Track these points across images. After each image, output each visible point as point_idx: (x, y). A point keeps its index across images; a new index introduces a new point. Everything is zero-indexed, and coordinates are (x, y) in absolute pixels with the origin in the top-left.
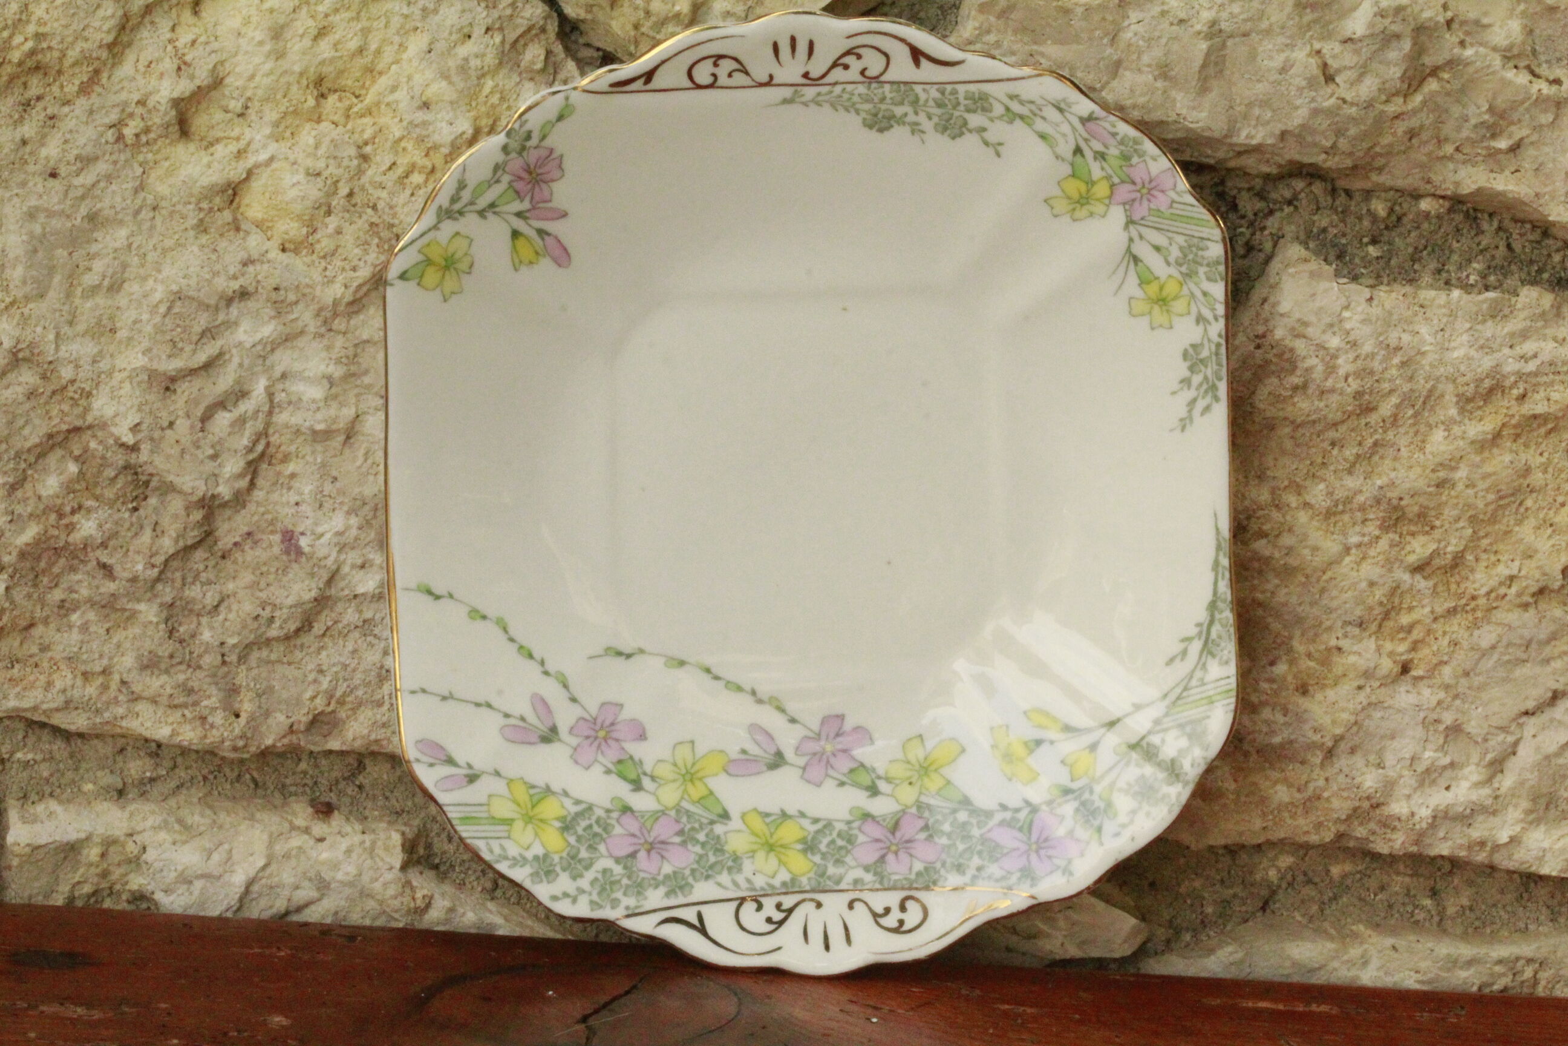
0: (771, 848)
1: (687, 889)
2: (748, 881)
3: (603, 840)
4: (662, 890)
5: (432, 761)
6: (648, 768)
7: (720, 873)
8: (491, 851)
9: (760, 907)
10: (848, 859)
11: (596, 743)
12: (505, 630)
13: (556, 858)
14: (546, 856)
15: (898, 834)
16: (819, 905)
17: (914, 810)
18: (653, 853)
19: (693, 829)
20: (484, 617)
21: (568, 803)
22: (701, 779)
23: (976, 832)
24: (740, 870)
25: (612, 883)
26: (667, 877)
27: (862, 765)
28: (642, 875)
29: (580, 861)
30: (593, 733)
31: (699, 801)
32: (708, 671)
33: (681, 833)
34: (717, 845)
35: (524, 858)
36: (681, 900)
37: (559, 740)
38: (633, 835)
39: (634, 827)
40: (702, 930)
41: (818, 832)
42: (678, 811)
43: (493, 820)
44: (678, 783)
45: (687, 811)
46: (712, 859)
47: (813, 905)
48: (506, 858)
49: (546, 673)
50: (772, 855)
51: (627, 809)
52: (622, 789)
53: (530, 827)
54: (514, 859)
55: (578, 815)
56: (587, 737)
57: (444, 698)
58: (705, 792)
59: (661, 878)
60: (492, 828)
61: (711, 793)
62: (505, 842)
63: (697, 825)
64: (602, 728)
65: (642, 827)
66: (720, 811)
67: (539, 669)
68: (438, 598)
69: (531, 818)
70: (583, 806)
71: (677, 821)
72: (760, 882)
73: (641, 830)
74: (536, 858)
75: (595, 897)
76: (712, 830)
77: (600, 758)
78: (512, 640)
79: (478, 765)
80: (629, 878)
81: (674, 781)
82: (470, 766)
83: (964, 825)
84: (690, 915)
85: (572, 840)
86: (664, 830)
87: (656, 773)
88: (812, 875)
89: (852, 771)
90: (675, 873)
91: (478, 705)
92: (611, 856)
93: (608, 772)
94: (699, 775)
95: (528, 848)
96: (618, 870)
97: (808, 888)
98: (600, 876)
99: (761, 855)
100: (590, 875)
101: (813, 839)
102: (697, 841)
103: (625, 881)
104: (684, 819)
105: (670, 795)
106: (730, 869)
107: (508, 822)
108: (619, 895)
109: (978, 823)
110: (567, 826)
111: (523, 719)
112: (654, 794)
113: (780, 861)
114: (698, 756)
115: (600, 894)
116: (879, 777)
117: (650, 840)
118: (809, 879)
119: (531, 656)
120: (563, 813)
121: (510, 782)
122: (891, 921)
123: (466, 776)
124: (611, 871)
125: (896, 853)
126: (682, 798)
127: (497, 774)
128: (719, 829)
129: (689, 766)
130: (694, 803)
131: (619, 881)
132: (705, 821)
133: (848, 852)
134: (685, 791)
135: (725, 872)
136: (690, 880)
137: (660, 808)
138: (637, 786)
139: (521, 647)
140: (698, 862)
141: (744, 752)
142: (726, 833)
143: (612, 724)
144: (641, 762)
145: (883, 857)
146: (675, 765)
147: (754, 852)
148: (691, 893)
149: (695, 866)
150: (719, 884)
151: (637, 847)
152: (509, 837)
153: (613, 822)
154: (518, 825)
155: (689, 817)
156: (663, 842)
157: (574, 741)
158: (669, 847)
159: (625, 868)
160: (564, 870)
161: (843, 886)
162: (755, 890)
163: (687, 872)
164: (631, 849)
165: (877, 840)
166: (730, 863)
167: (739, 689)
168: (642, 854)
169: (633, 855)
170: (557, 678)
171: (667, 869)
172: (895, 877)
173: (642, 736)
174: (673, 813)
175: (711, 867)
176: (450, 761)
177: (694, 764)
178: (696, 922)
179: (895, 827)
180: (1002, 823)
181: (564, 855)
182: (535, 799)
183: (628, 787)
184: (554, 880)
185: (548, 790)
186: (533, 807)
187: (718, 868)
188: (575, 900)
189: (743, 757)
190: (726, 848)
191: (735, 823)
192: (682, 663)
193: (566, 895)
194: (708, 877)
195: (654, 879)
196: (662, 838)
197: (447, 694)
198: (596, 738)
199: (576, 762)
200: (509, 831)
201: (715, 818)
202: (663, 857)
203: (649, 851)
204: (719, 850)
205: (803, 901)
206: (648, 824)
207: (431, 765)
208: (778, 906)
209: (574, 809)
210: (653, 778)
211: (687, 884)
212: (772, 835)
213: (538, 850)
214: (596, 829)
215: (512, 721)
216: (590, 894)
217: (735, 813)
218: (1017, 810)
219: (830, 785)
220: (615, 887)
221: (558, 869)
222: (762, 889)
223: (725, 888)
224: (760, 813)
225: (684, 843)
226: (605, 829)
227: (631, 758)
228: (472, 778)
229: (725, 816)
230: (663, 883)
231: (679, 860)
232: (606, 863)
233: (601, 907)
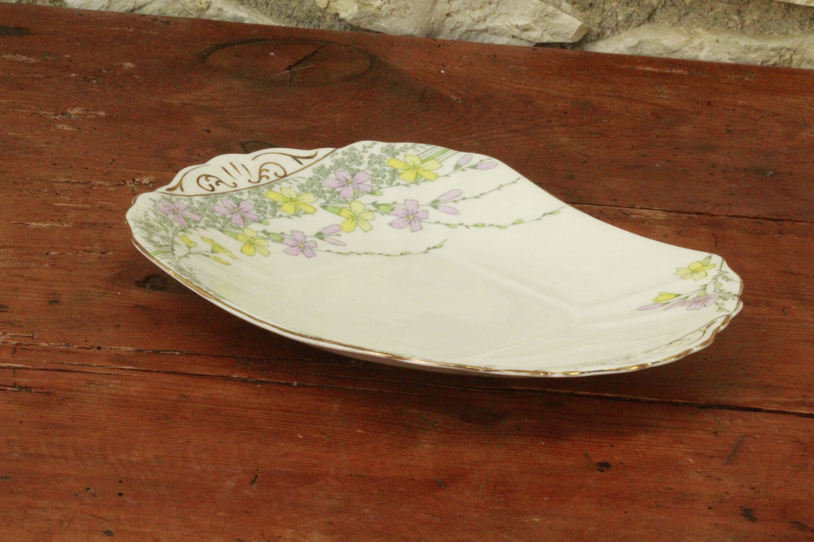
0: (291, 200)
1: (316, 171)
2: (290, 183)
3: (373, 176)
4: (327, 166)
5: (482, 162)
6: (376, 214)
7: (306, 183)
8: (421, 147)
9: (276, 174)
10: (253, 203)
11: (410, 212)
12: (499, 227)
13: (388, 158)
14: (394, 156)
15: (239, 216)
16: (250, 181)
17: (242, 227)
18: (345, 180)
19: (335, 197)
20: (514, 224)
21: (402, 182)
22: (348, 219)
23: (206, 218)
24: (298, 186)
25: (353, 160)
26: (330, 173)
27: (281, 242)
28: (342, 169)
29: (376, 163)
30: (416, 215)
31: (341, 210)
32: (388, 255)
33: (339, 193)
34: (319, 194)
35: (403, 151)
36: (315, 166)
37: (429, 205)
38: (360, 184)
39: (362, 187)
40: (295, 158)
41: (276, 211)
42: (347, 201)
43: (432, 158)
44: (357, 214)
45: (343, 203)
46: (314, 187)
47: (252, 180)
48: (412, 148)
49: (461, 224)
50: (289, 197)
51: (372, 193)
52: (380, 200)
53: (412, 165)
54: (407, 149)
55: (393, 179)
56: (417, 213)
57: (501, 186)
58: (341, 214)
59: (332, 171)
60: (429, 155)
61: (338, 214)
62: (418, 153)
63: (334, 199)
64: (413, 219)
65: (359, 189)
66: (328, 208)
67: (466, 224)
68: (544, 215)
69: (414, 168)
70: (395, 183)
71: (344, 197)
72: (285, 185)
73: (358, 187)
74: (398, 154)
75: (356, 152)
76: (325, 199)
77: (404, 207)
78: (491, 225)
79: (459, 173)
80: (347, 166)
81: (360, 214)
82: (463, 170)
83: (214, 222)
84: (306, 162)
85: (387, 168)
86: (348, 192)
87: (371, 213)
88: (264, 193)
89: (283, 239)
90: (327, 176)
91: (482, 194)
92: (363, 171)
93: (395, 203)
94: (351, 220)
95: (405, 156)
96: (355, 167)
97: (261, 187)
98: (361, 161)
99: (294, 196)
100: (366, 159)
101: (275, 208)
102: (328, 192)
103: (348, 164)
104: (342, 199)
105: (357, 207)
106: (303, 186)
107: (423, 162)
108: (346, 157)
109: (209, 222)
110: (395, 173)
111: (455, 202)
112: (365, 205)
113: (282, 195)
114: (358, 228)
115: (355, 155)
116: (268, 239)
117: (350, 185)
118: (263, 191)
119: (475, 226)
120: (401, 177)
121: (437, 177)
122: (213, 181)
123: (461, 166)
124: (357, 165)
125: (234, 208)
126: (350, 207)
127: (447, 176)
128: (322, 201)
129: (358, 222)
130: (343, 207)
131: (350, 162)
132: (331, 202)
133: (255, 205)
134: (351, 211)
135: (304, 184)
136: (318, 175)
137: (357, 200)
138: (374, 204)
139: (483, 225)
140: (320, 184)
141: (339, 235)
142: (318, 200)
143: (410, 223)
144: (382, 215)
145: (238, 206)
146: (365, 220)
147: (298, 196)
148: (313, 170)
149: (320, 182)
150: (303, 178)
151: (354, 179)
152: (418, 156)
153: (373, 185)
154: (418, 162)
155: (340, 201)
156: (344, 186)
157: (421, 208)
158: (339, 185)
159: (352, 169)
160: (380, 155)
161: (246, 191)
162: (285, 181)
163: (322, 178)
164: (356, 178)
165: (247, 212)
166: (305, 188)
167: (366, 253)
168: (349, 178)
169: (353, 176)
170: (454, 225)
171: (332, 176)
172: (226, 198)
173: (391, 224)
174: (349, 200)
175: (312, 184)
176: (474, 167)
177: (357, 223)
178: (301, 160)
179: (243, 218)
180: (199, 222)
181: (386, 161)
182: (419, 177)
183: (379, 202)
184: (381, 149)
185: (416, 182)
186: (417, 173)
187: (309, 184)
188: (364, 147)
189: (338, 233)
190: (312, 195)
191: (317, 205)
192: (402, 254)
193: (370, 147)
194: (310, 179)
195: (335, 170)
196: (345, 188)
197: (501, 188)
198: (412, 214)
199: (413, 200)
200: (420, 158)
201: (328, 205)
202: (338, 180)
203: (347, 180)
204: (314, 192)
205: (259, 182)
206: (357, 191)
207: (481, 161)
208: (268, 178)
209: (397, 181)
210: (370, 211)
211: (318, 173)
212: (296, 206)
213: (401, 156)
214: (380, 178)
215: (460, 197)
216: (359, 152)
217: (321, 210)
218: (197, 226)
219: (287, 232)
220: (350, 159)
221: (384, 154)
222: (281, 182)
223: (300, 177)
224: (308, 213)
225: (334, 189)
226: (375, 180)
227: (389, 214)
228: (457, 167)
229: (324, 207)
230: (329, 170)
231: (330, 182)
232: (363, 167)
233: (350, 149)
